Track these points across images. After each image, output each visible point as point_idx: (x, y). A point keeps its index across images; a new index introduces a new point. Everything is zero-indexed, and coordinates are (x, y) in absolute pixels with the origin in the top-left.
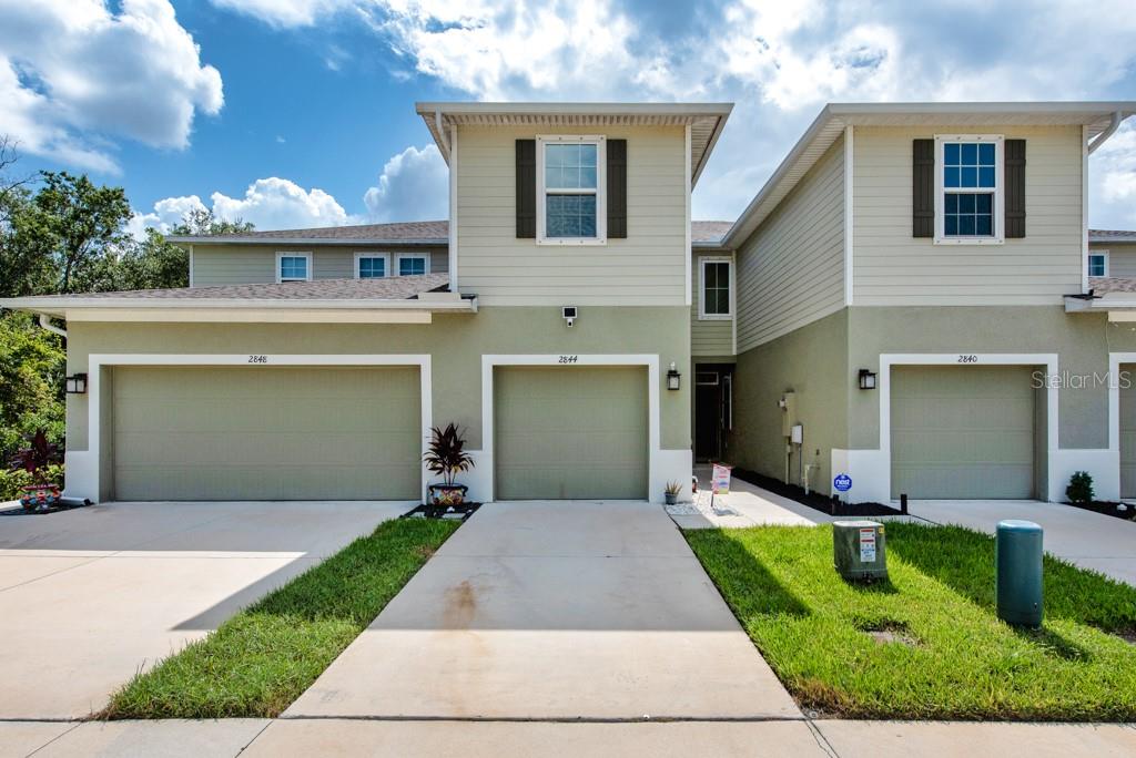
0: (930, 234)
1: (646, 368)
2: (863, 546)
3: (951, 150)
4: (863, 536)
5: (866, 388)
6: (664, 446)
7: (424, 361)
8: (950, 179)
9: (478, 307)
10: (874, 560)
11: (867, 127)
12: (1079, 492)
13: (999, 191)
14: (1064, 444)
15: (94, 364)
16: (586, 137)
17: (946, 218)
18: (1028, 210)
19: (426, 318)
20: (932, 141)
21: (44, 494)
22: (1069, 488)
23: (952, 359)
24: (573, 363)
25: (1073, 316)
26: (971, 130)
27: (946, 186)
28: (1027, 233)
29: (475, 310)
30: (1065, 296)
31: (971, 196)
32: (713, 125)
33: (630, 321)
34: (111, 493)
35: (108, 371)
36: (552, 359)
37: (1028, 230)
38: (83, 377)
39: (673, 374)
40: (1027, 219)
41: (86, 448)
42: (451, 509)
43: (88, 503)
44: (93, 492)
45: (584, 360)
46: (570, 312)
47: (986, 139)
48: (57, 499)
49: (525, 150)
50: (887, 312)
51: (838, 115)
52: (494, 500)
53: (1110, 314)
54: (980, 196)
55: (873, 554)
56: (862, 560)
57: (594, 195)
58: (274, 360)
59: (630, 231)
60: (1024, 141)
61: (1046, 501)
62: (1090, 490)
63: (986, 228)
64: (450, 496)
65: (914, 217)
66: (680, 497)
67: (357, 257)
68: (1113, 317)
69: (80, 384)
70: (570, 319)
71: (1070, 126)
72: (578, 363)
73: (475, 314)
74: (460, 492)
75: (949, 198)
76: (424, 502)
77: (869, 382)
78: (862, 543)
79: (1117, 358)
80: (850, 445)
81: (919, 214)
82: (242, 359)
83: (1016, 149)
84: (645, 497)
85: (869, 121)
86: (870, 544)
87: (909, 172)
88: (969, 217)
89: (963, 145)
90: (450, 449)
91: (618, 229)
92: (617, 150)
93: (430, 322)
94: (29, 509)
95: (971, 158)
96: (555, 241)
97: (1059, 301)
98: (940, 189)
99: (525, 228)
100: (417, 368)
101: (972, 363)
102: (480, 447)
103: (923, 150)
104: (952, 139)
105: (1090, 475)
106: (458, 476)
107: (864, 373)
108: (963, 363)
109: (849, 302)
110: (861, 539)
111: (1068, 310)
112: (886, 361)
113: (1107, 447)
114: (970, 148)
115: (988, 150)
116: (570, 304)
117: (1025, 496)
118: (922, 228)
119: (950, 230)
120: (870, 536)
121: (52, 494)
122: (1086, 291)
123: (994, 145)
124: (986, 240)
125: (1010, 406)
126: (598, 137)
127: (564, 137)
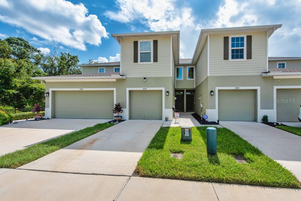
0: (228, 59)
1: (162, 91)
2: (186, 132)
3: (233, 39)
4: (186, 130)
5: (212, 95)
6: (166, 108)
7: (114, 89)
8: (233, 46)
9: (126, 78)
10: (188, 136)
11: (213, 35)
12: (265, 120)
13: (245, 48)
14: (262, 108)
15: (50, 90)
16: (149, 40)
17: (232, 55)
18: (252, 52)
19: (115, 80)
20: (228, 37)
21: (39, 117)
22: (263, 119)
23: (233, 88)
24: (146, 90)
25: (264, 77)
26: (238, 34)
27: (232, 47)
28: (252, 58)
29: (125, 78)
30: (262, 73)
31: (238, 49)
32: (177, 36)
33: (158, 80)
34: (54, 117)
35: (54, 92)
36: (141, 89)
37: (252, 57)
38: (48, 93)
39: (168, 92)
40: (252, 54)
41: (49, 108)
42: (117, 121)
43: (48, 119)
44: (50, 116)
45: (148, 89)
46: (145, 78)
47: (242, 36)
48: (42, 118)
49: (136, 43)
50: (217, 77)
51: (205, 32)
52: (129, 120)
53: (274, 77)
54: (240, 49)
55: (188, 134)
56: (185, 136)
57: (150, 53)
58: (84, 89)
59: (158, 60)
60: (251, 36)
61: (257, 122)
62: (268, 119)
63: (242, 57)
64: (117, 118)
65: (224, 55)
66: (169, 119)
67: (114, 68)
68: (275, 77)
69: (47, 95)
70: (145, 80)
71: (263, 32)
72: (147, 89)
73: (125, 79)
74: (120, 118)
75: (233, 50)
76: (114, 120)
77: (212, 93)
78: (185, 132)
79: (275, 88)
80: (208, 108)
81: (225, 54)
82: (78, 89)
83: (249, 38)
84: (161, 119)
85: (213, 33)
86: (187, 132)
87: (223, 44)
88: (238, 54)
89: (236, 38)
90: (118, 108)
91: (156, 60)
92: (155, 43)
93: (116, 81)
94: (36, 120)
95: (238, 41)
96: (142, 63)
97: (260, 74)
98: (230, 48)
99: (136, 60)
100: (113, 91)
101: (238, 89)
102: (126, 108)
103: (226, 39)
104: (233, 36)
105: (267, 116)
106: (120, 114)
107: (212, 91)
108: (236, 89)
109: (208, 75)
110: (185, 130)
111: (263, 76)
112: (217, 89)
113: (273, 109)
114: (238, 38)
115: (242, 39)
116: (145, 77)
117: (252, 120)
118: (226, 57)
119: (233, 57)
120: (188, 130)
121: (40, 117)
122: (267, 71)
123: (244, 37)
124: (242, 60)
125: (249, 99)
126: (151, 40)
127: (144, 40)
